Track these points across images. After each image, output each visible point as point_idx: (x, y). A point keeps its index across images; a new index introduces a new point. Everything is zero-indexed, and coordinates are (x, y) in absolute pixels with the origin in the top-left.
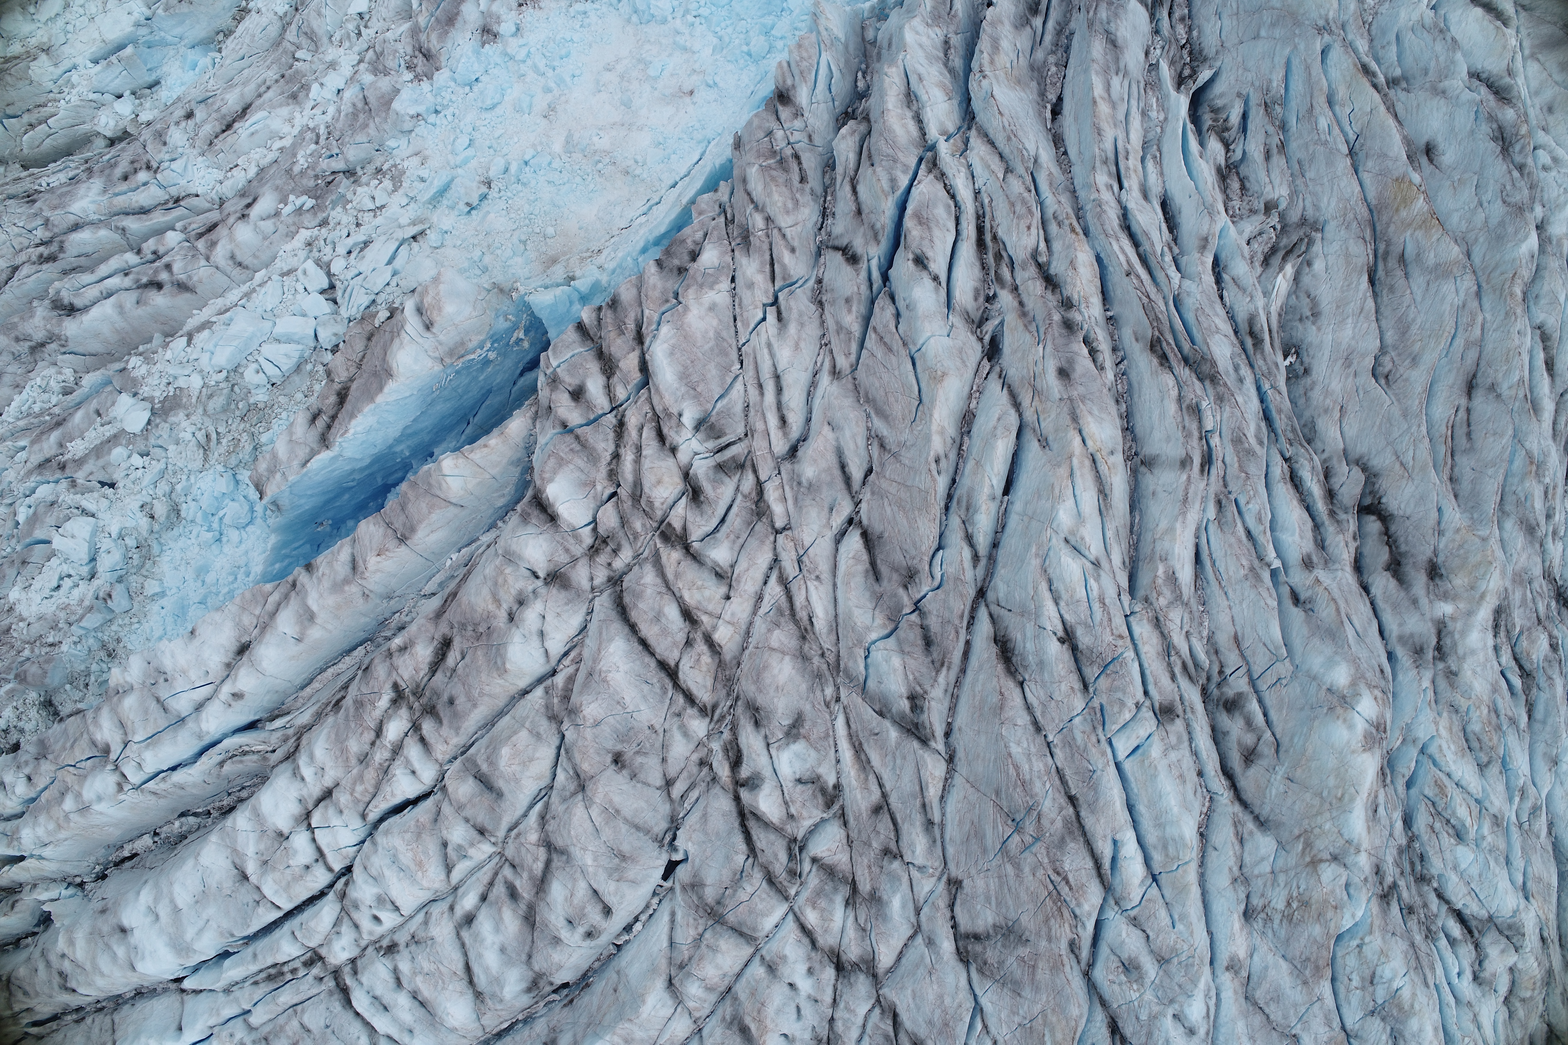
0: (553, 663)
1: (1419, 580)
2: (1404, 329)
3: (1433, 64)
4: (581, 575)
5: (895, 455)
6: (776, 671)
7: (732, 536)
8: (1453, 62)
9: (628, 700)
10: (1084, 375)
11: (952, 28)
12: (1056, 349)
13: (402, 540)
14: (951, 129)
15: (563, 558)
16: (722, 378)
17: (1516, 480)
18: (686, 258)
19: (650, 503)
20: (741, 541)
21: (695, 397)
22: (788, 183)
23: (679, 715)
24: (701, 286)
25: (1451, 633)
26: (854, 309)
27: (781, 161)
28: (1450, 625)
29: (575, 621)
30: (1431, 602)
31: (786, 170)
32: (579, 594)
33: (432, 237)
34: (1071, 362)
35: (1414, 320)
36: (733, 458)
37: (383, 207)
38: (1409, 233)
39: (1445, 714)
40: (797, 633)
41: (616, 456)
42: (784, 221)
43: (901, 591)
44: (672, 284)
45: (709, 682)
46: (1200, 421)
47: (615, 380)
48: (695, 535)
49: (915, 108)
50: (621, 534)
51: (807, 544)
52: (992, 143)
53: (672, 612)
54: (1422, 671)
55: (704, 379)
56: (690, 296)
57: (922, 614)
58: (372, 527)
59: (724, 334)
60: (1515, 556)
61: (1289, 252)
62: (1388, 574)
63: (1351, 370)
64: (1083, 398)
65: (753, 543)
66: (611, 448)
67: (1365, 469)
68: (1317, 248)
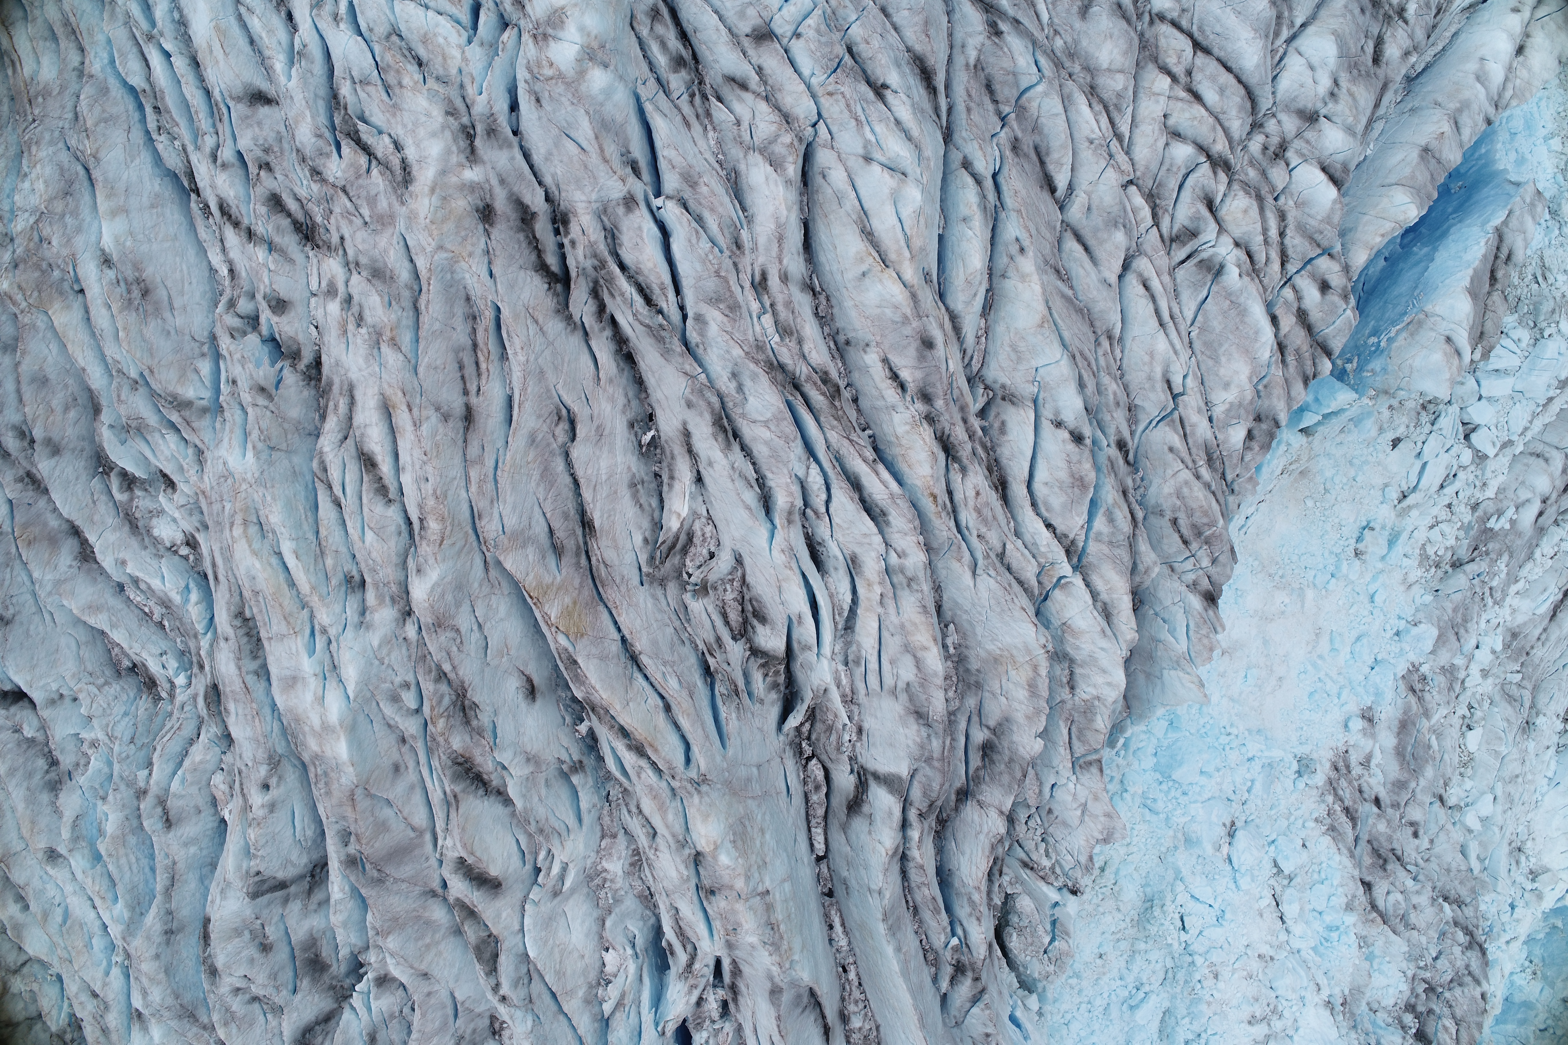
0: (1291, 49)
1: (501, 204)
2: (546, 474)
3: (543, 792)
4: (1290, 124)
5: (1046, 262)
6: (1116, 51)
7: (1175, 169)
8: (524, 796)
9: (1233, 17)
10: (905, 347)
11: (1069, 705)
12: (938, 368)
13: (1426, 150)
14: (1057, 594)
15: (1309, 135)
16: (1206, 320)
17: (404, 322)
18: (1256, 432)
19: (1248, 193)
20: (1164, 168)
21: (1230, 294)
22: (1190, 513)
23: (1183, 10)
24: (1240, 405)
25: (460, 151)
26: (1111, 397)
27: (1199, 534)
28: (462, 158)
29: (1285, 83)
30: (488, 181)
31: (1194, 526)
32: (1287, 108)
33: (1394, 495)
34: (921, 358)
35: (538, 485)
36: (1184, 244)
37: (1431, 527)
38: (559, 578)
39: (454, 71)
40: (1099, 90)
41: (1282, 234)
42: (1186, 475)
43: (1020, 134)
44: (1264, 404)
45: (1162, 42)
46: (776, 323)
47: (1296, 305)
48: (1206, 168)
49: (1099, 604)
50: (1264, 164)
51: (1110, 170)
52: (1020, 582)
53: (1210, 95)
54: (486, 111)
55: (1224, 313)
56: (1249, 394)
57: (999, 113)
58: (1452, 157)
59: (1211, 363)
60: (395, 242)
61: (673, 546)
62: (534, 209)
63: (595, 423)
64: (906, 320)
65: (1154, 167)
66: (1287, 241)
67: (569, 318)
68: (643, 558)
